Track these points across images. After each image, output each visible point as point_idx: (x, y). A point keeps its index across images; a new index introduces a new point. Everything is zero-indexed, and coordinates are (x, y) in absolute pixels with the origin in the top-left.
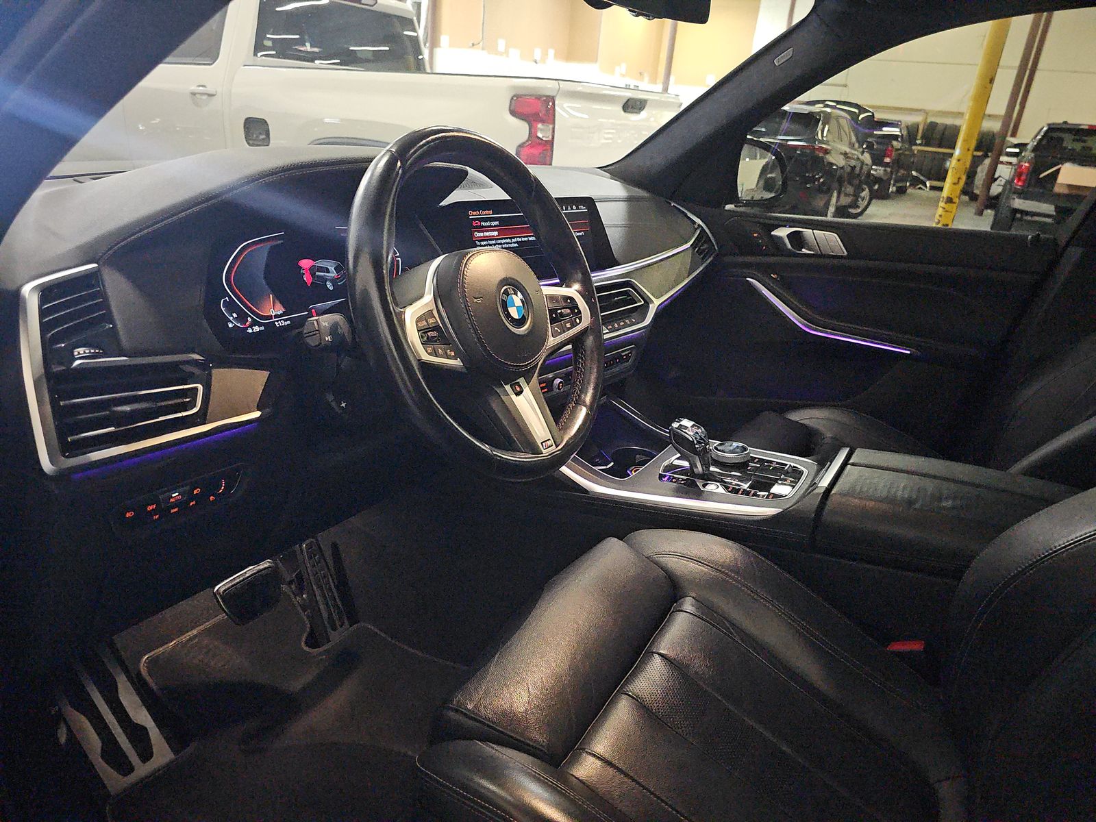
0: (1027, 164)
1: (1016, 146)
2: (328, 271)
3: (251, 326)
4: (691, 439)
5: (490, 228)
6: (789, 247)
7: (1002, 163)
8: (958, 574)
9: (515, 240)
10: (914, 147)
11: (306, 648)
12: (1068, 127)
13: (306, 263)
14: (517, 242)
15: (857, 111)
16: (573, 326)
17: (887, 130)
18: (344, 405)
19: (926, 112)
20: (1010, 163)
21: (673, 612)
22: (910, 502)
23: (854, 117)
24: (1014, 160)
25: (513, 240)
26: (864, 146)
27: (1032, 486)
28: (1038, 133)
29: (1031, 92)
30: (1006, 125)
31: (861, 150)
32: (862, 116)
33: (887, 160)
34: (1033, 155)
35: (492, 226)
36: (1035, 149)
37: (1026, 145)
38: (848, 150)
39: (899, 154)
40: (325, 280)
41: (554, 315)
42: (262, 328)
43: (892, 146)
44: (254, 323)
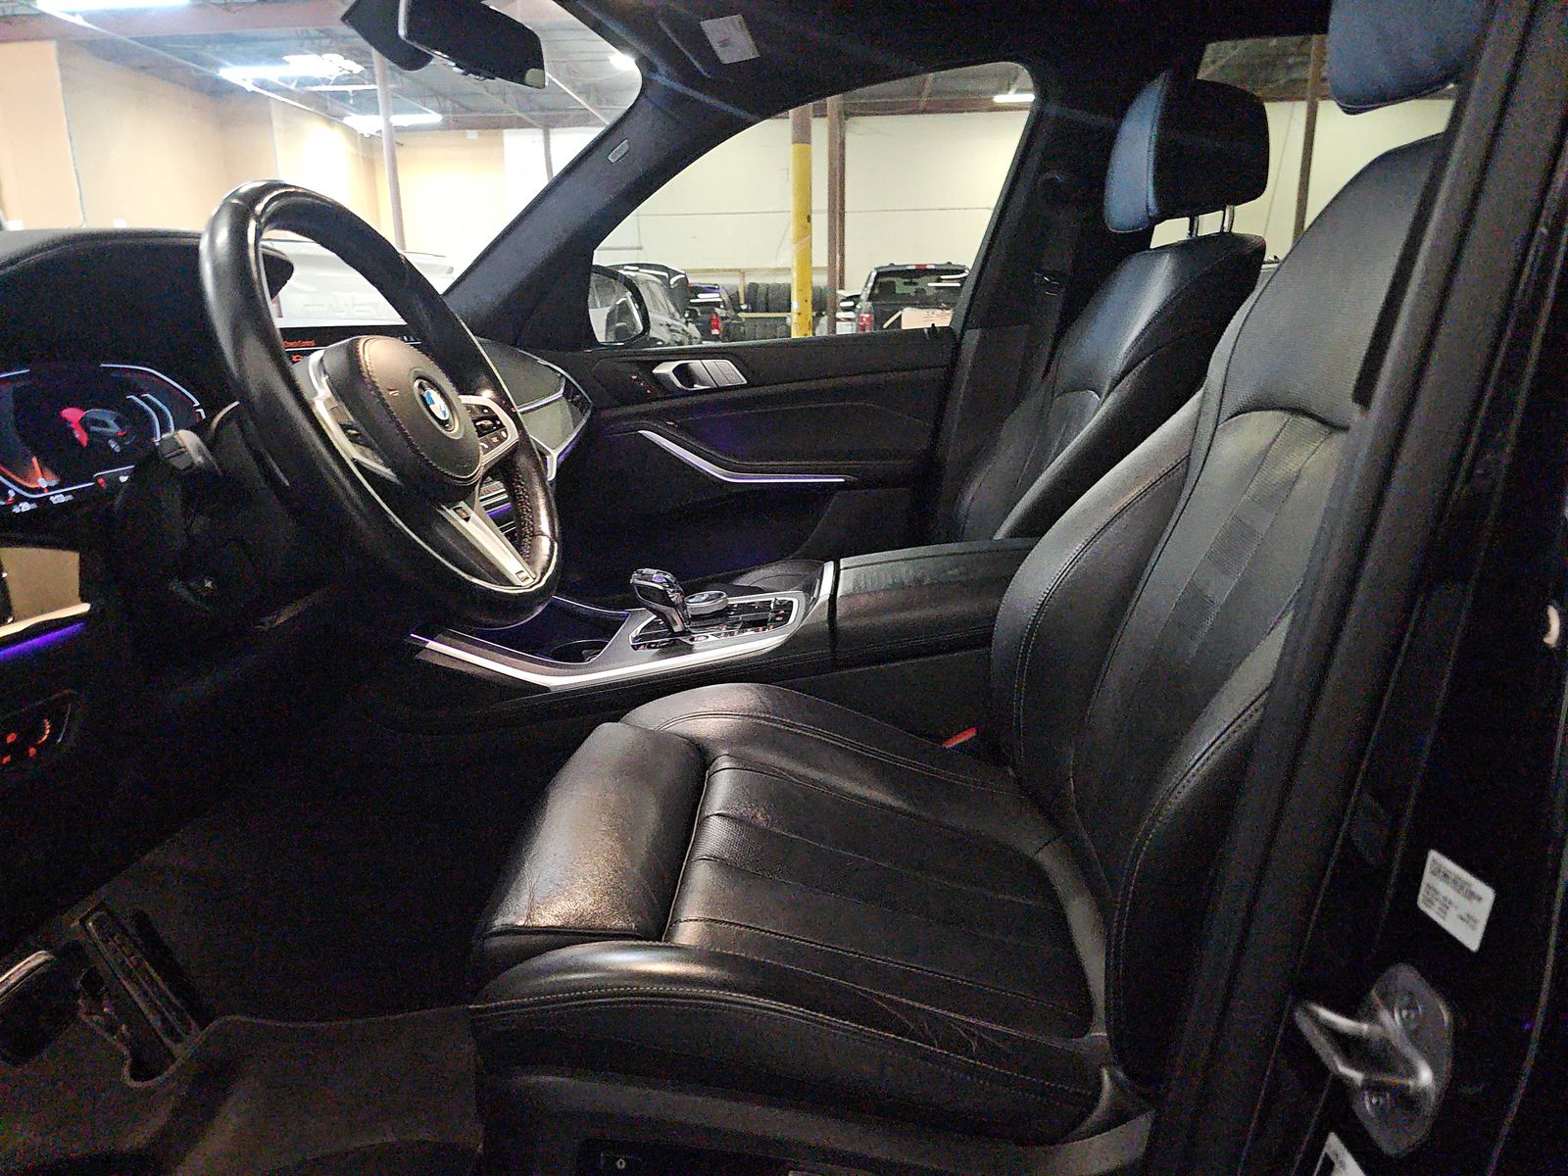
0: (867, 316)
1: (850, 298)
2: (105, 425)
3: (16, 503)
4: (661, 587)
6: (679, 385)
7: (839, 320)
8: (986, 639)
10: (739, 315)
11: (135, 1084)
12: (895, 269)
13: (72, 414)
15: (666, 274)
16: (501, 440)
17: (703, 297)
18: (209, 584)
19: (742, 273)
20: (849, 320)
21: (710, 777)
22: (919, 582)
23: (665, 282)
24: (850, 315)
26: (687, 315)
27: (1018, 542)
28: (868, 280)
29: (846, 231)
30: (832, 277)
31: (684, 320)
32: (672, 281)
33: (715, 332)
34: (870, 304)
36: (870, 298)
37: (858, 296)
38: (670, 321)
39: (728, 324)
40: (105, 438)
42: (34, 506)
43: (716, 314)
44: (20, 498)
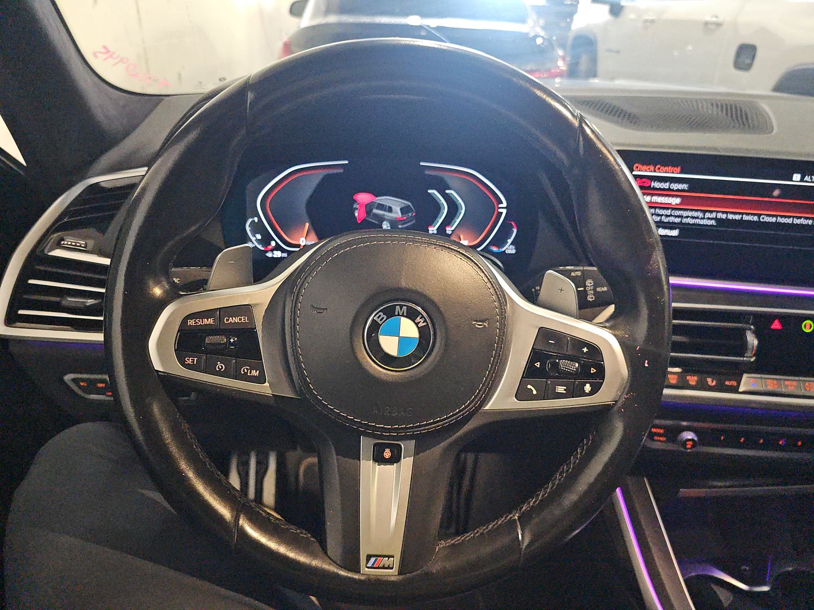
2: (390, 210)
3: (272, 250)
5: (668, 193)
9: (713, 215)
13: (363, 198)
14: (716, 219)
16: (570, 394)
25: (708, 215)
35: (673, 190)
40: (381, 219)
41: (538, 365)
42: (285, 255)
44: (278, 248)
